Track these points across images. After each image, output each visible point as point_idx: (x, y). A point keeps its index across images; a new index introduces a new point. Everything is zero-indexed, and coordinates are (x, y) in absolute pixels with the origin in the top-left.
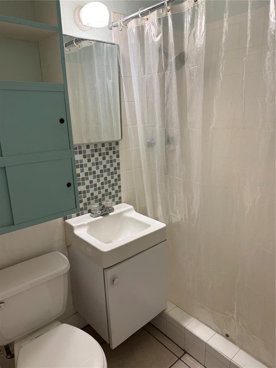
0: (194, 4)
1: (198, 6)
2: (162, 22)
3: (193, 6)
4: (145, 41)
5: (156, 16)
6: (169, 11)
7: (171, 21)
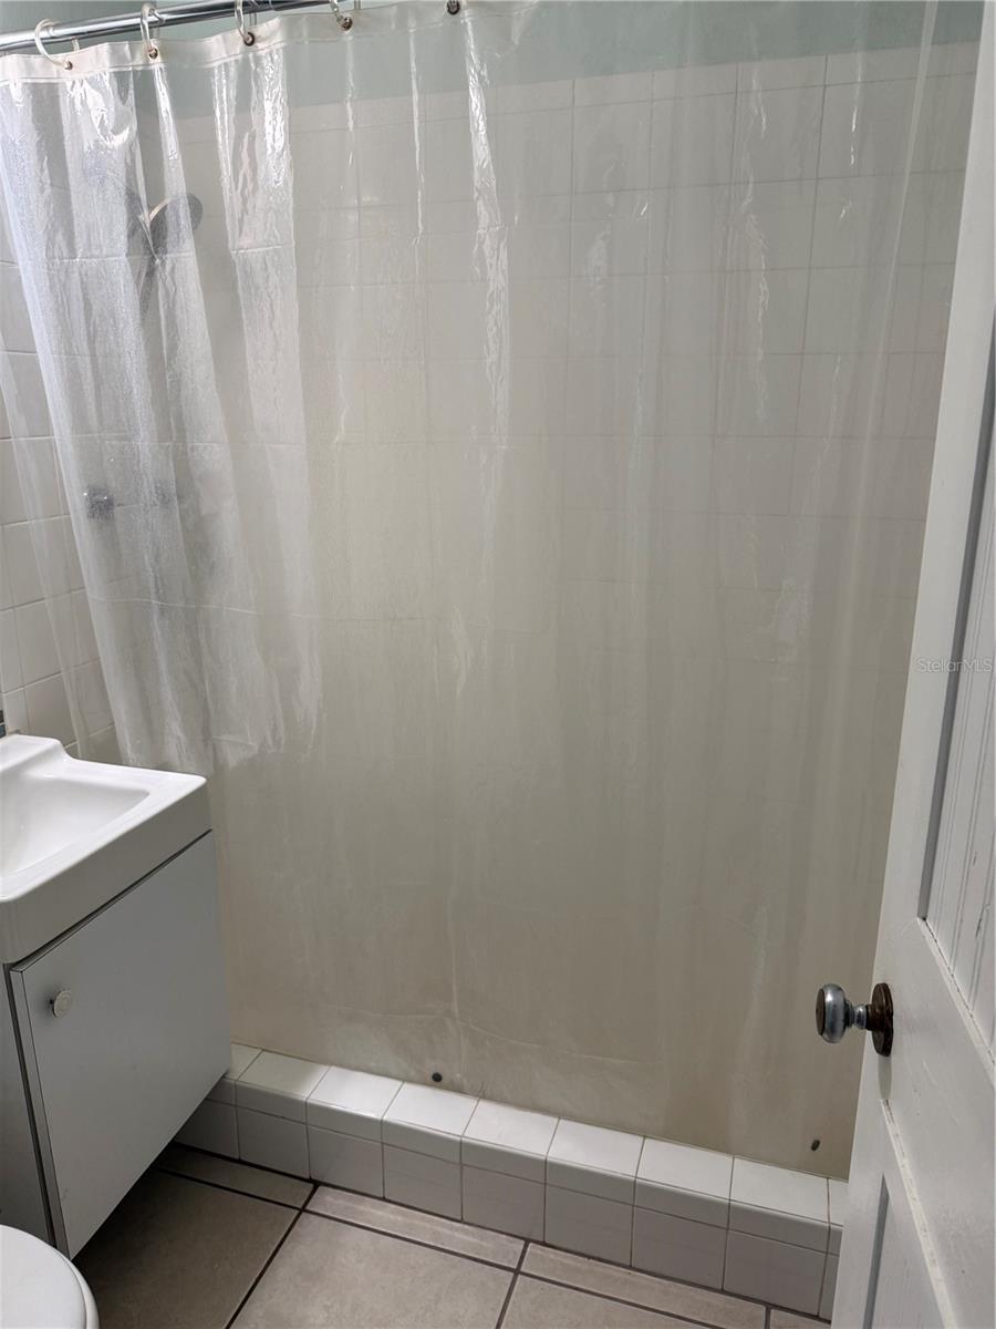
0: (245, 53)
1: (258, 60)
2: (132, 86)
3: (240, 57)
4: (66, 138)
5: (108, 64)
6: (156, 55)
7: (164, 90)
